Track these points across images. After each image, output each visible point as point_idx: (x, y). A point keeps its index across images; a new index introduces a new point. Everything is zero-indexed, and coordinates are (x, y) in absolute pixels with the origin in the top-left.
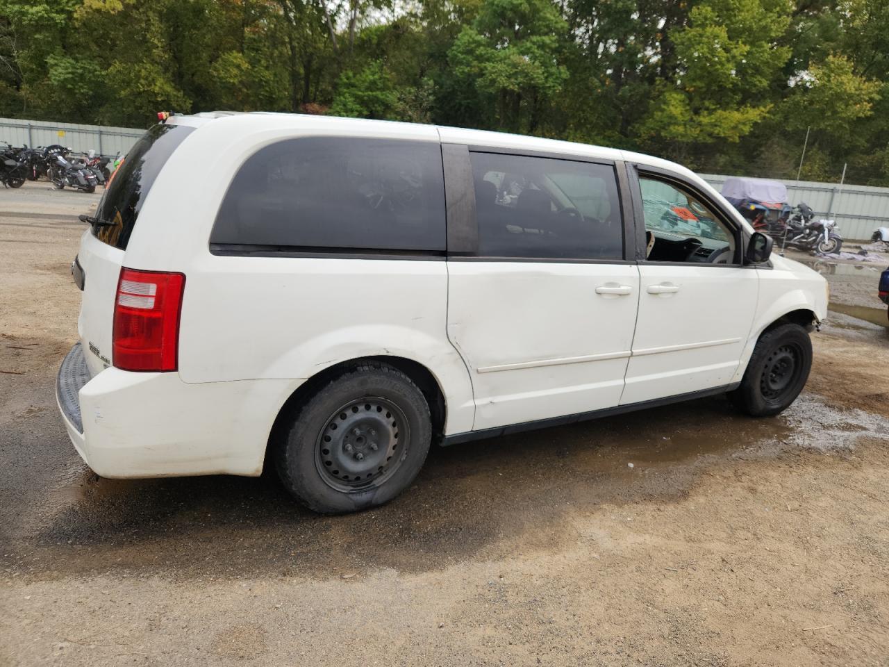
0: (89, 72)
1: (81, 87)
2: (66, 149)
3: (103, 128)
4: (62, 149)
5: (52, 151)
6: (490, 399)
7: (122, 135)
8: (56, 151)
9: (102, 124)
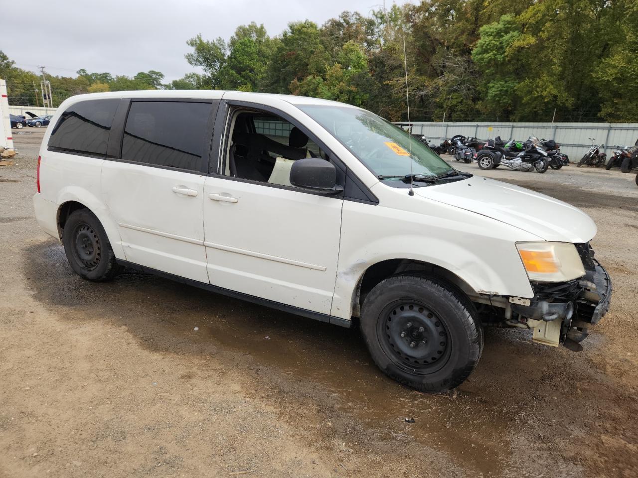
0: (511, 88)
1: (505, 98)
2: (464, 137)
3: (515, 124)
4: (462, 137)
5: (456, 139)
6: (129, 244)
7: (525, 127)
8: (458, 138)
9: (514, 121)
